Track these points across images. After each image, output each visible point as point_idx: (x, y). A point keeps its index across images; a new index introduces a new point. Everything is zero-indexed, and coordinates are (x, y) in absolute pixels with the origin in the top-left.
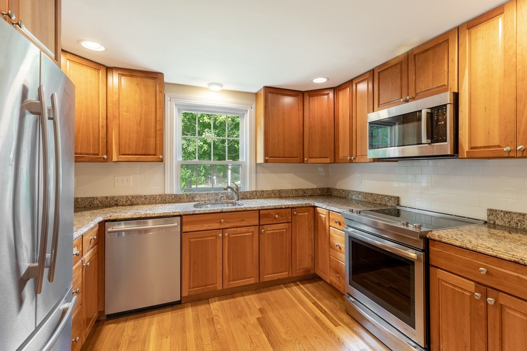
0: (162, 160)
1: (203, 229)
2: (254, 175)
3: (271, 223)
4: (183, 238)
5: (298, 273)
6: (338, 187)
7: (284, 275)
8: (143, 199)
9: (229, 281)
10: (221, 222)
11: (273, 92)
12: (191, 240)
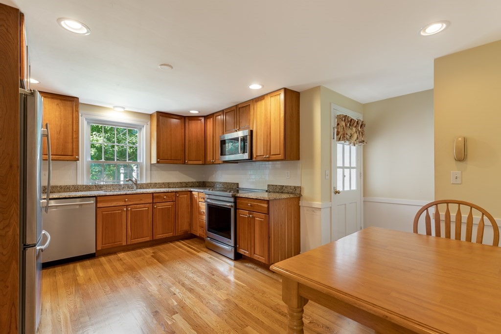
0: (78, 159)
1: (112, 205)
2: (149, 172)
3: (161, 201)
4: (98, 212)
5: (179, 233)
6: (209, 181)
7: (171, 234)
8: (59, 189)
9: (131, 239)
10: (125, 201)
11: (163, 116)
12: (104, 213)
